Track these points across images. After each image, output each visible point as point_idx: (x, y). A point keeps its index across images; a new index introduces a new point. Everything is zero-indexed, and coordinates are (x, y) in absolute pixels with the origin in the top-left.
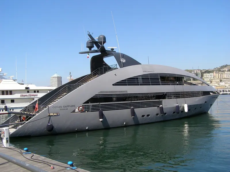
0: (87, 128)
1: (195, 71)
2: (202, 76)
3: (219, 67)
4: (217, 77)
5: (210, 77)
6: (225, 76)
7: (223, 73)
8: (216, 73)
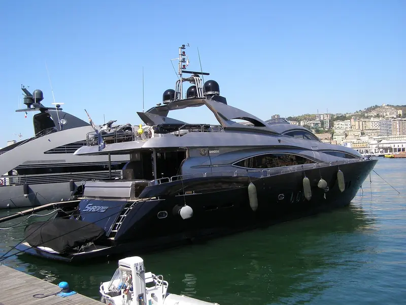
0: (8, 205)
1: (322, 116)
2: (332, 125)
3: (363, 109)
4: (357, 128)
5: (345, 127)
6: (370, 125)
7: (367, 120)
8: (355, 119)
